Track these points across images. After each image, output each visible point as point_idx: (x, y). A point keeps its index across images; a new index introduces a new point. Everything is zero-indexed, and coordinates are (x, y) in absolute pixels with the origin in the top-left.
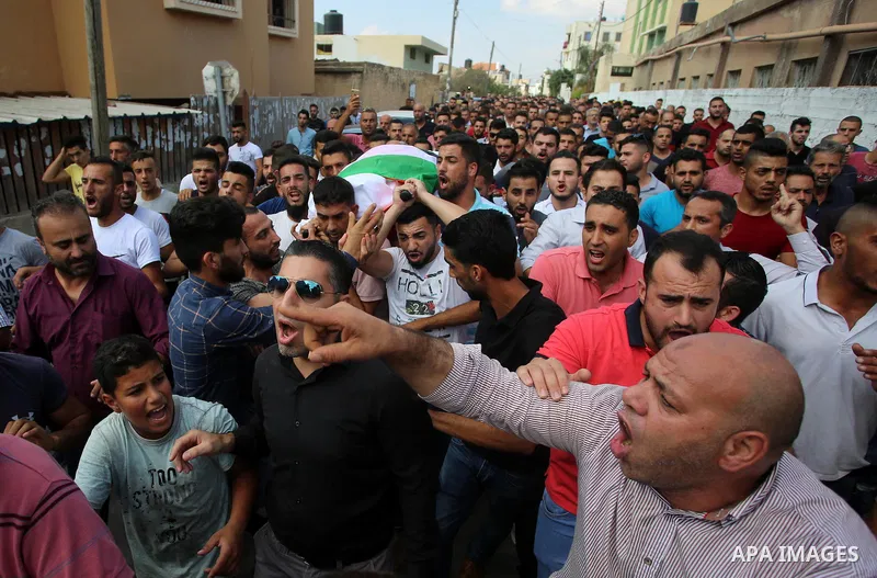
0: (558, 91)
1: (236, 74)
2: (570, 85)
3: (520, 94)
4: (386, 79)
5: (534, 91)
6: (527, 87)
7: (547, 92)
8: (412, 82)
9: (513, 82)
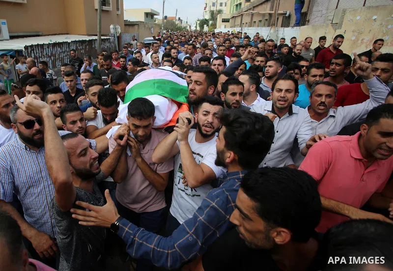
0: (203, 28)
1: (120, 27)
2: (208, 26)
3: (188, 30)
4: (145, 26)
5: (193, 28)
6: (190, 26)
7: (198, 28)
8: (152, 27)
9: (184, 25)
